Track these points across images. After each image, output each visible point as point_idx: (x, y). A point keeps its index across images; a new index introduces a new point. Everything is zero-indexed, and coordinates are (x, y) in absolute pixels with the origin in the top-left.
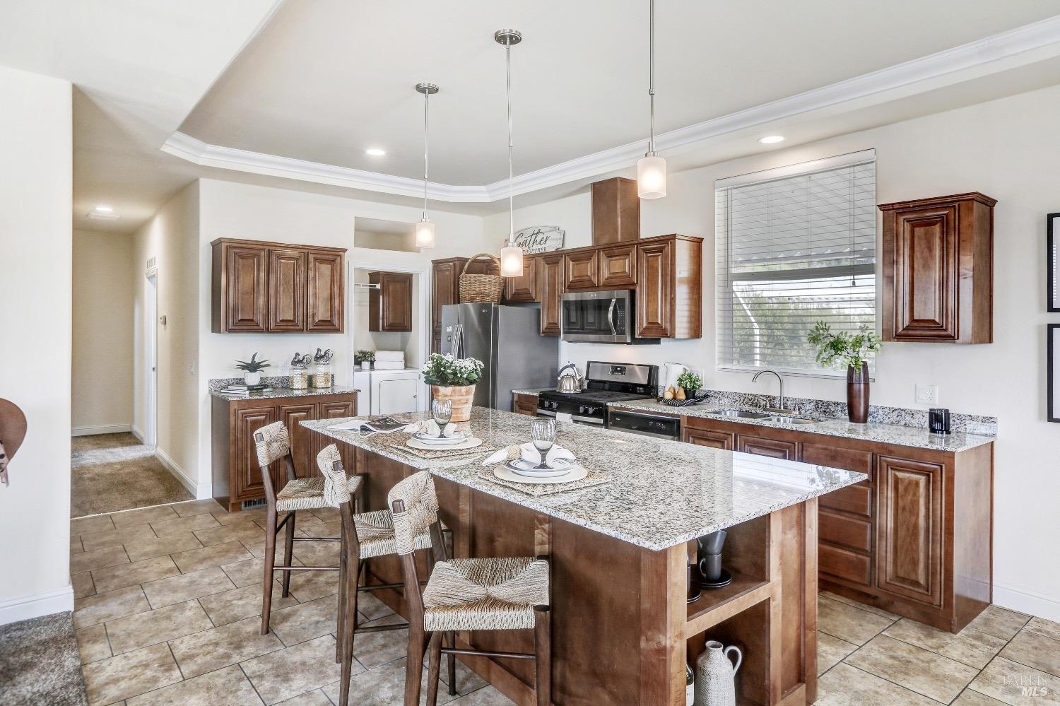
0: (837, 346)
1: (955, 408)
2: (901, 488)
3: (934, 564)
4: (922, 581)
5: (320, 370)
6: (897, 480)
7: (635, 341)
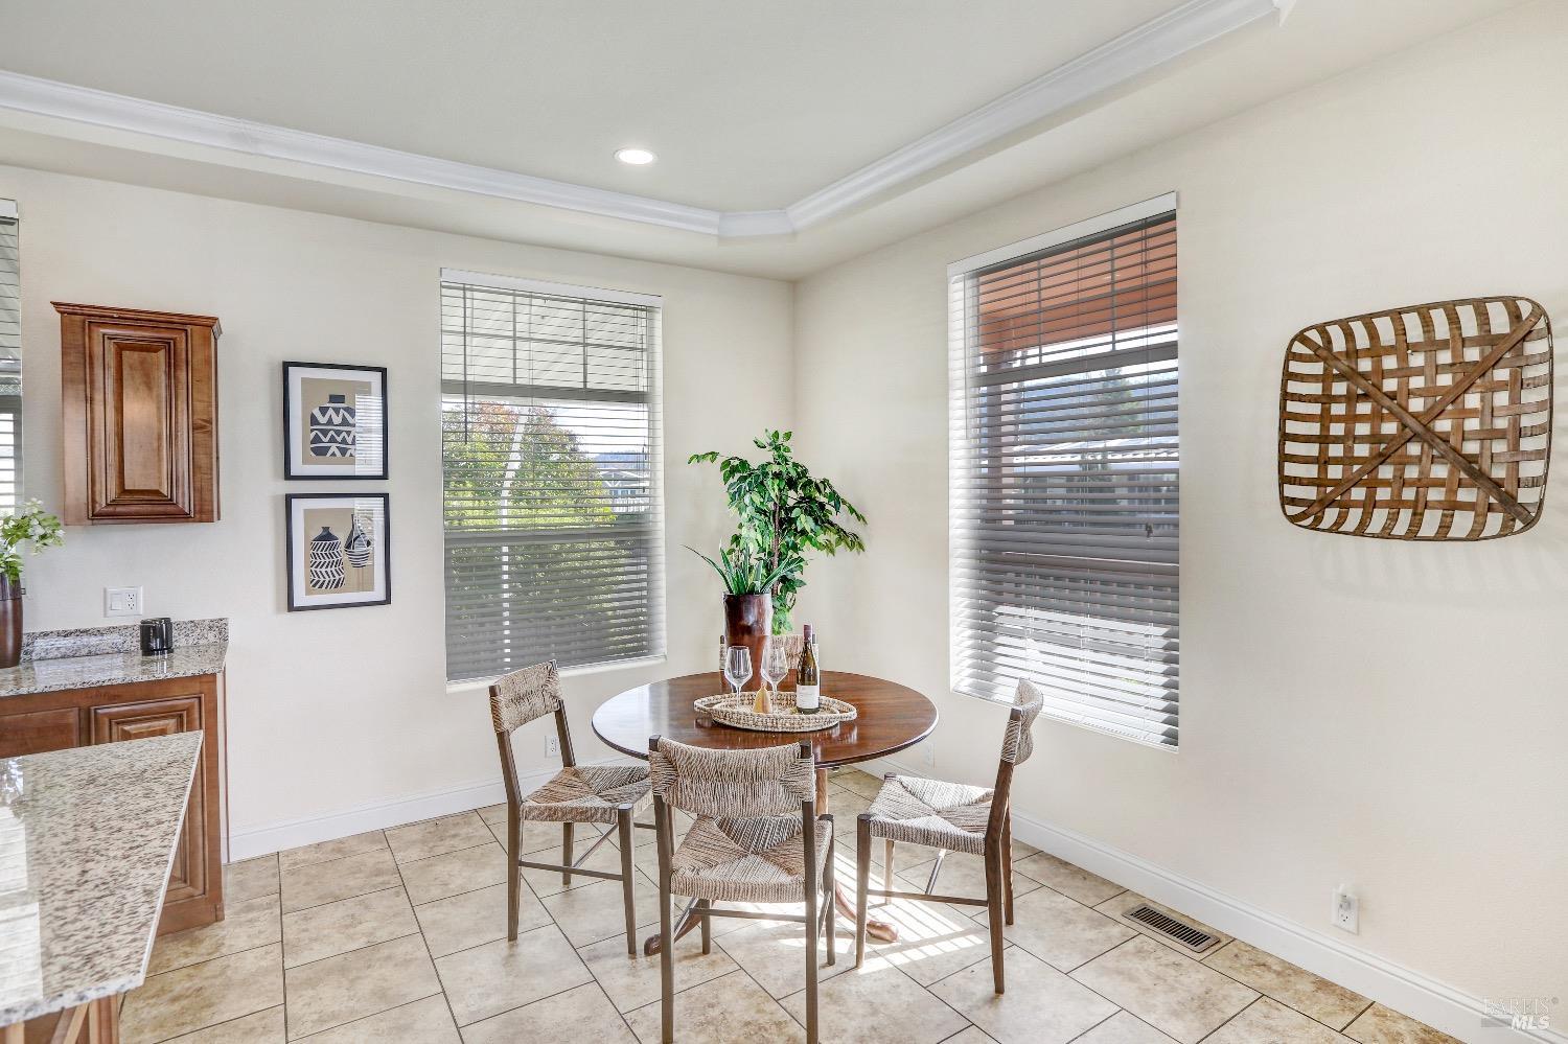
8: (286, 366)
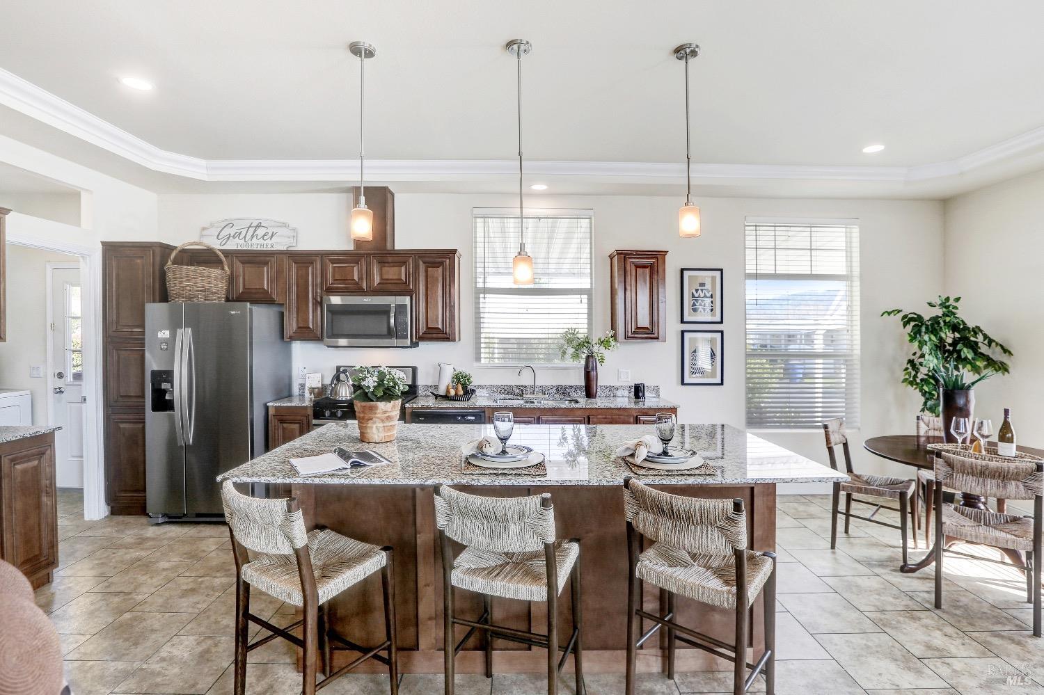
8: (682, 270)
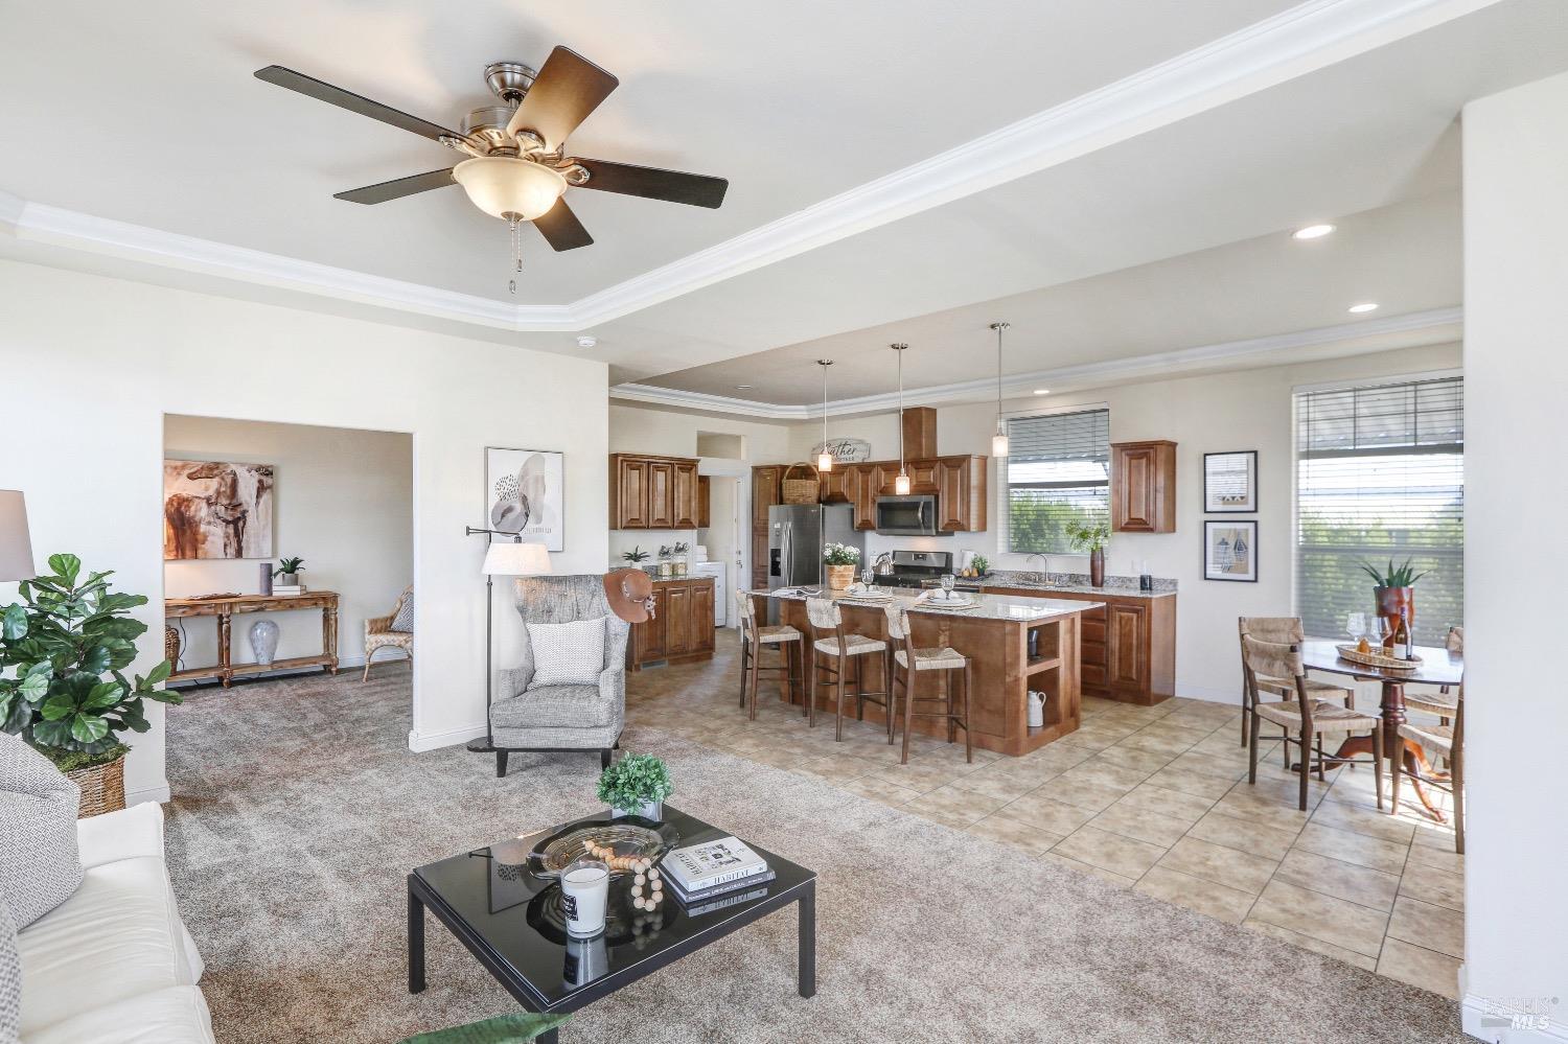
0: (1084, 535)
1: (1156, 574)
2: (1123, 622)
3: (1141, 666)
4: (1134, 677)
5: (679, 559)
6: (1121, 618)
7: (938, 534)
